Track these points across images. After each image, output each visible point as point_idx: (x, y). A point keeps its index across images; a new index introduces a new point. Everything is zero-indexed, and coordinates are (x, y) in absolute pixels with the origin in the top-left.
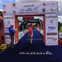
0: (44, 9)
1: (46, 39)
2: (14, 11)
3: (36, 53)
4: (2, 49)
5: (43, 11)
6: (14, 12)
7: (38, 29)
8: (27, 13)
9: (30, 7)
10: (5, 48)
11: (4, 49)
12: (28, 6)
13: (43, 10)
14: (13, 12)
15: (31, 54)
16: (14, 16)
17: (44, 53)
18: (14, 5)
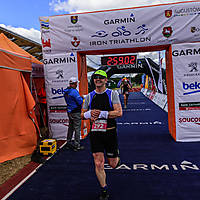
0: (169, 28)
1: (177, 120)
2: (75, 39)
3: (149, 167)
4: (46, 153)
5: (165, 34)
6: (76, 42)
7: (145, 92)
8: (116, 42)
9: (123, 24)
10: (53, 151)
11: (50, 154)
12: (117, 21)
14: (73, 43)
16: (75, 54)
17: (174, 166)
18: (74, 19)
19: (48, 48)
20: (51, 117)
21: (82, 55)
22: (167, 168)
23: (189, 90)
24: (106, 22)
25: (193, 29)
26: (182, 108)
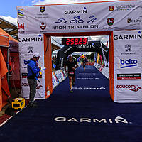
0: (112, 19)
1: (115, 87)
2: (43, 24)
4: (16, 108)
7: (97, 66)
8: (72, 27)
9: (78, 14)
10: (22, 107)
11: (20, 109)
12: (74, 12)
13: (108, 22)
15: (81, 121)
16: (42, 35)
17: (110, 120)
18: (42, 9)
19: (22, 30)
20: (23, 82)
21: (48, 36)
22: (105, 122)
23: (125, 65)
24: (66, 13)
25: (129, 21)
26: (119, 78)
